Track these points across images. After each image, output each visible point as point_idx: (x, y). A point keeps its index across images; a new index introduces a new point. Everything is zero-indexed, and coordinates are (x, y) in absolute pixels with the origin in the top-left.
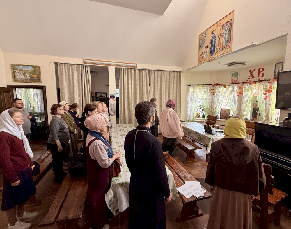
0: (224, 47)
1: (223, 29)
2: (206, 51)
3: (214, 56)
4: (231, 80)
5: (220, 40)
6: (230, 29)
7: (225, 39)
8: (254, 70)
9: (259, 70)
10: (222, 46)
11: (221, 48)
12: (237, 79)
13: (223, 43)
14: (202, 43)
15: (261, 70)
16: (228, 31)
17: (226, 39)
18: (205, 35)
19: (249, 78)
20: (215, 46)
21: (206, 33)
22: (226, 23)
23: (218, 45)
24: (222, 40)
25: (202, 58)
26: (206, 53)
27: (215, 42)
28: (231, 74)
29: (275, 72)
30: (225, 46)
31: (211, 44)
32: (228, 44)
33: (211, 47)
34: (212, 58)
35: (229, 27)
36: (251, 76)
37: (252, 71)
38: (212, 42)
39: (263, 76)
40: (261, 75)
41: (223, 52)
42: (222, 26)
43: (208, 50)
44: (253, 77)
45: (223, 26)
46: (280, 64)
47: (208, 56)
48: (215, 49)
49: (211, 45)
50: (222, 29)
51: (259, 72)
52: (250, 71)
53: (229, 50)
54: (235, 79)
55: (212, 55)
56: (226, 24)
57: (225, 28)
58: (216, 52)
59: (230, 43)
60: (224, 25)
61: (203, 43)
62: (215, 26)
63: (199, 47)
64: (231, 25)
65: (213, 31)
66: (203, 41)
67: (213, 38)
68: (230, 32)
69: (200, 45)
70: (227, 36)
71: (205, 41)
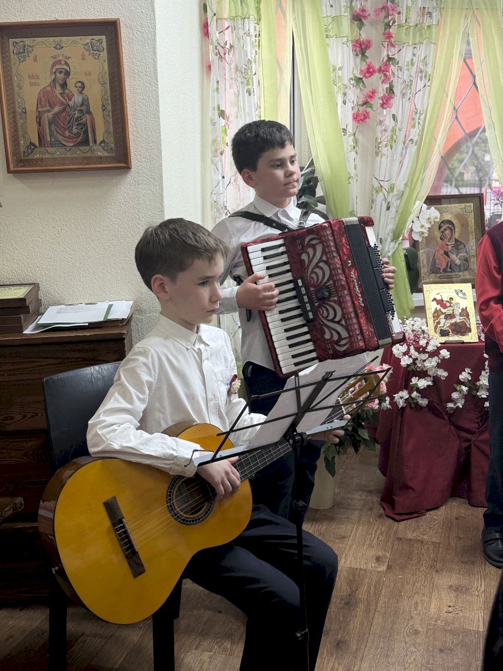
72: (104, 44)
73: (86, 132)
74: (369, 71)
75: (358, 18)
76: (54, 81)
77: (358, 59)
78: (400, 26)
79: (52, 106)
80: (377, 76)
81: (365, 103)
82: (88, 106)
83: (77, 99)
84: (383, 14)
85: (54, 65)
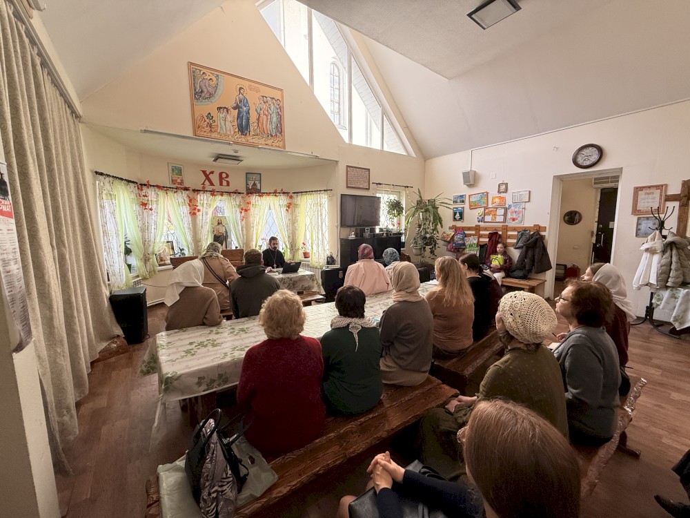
1: (265, 103)
2: (221, 115)
3: (250, 139)
4: (172, 180)
5: (261, 119)
6: (278, 112)
7: (271, 122)
8: (212, 173)
9: (221, 174)
10: (265, 130)
11: (265, 133)
12: (182, 180)
13: (268, 128)
14: (205, 90)
15: (224, 175)
16: (274, 114)
17: (273, 124)
18: (214, 79)
19: (203, 184)
20: (251, 122)
21: (218, 76)
22: (271, 98)
23: (256, 124)
24: (265, 120)
25: (211, 126)
26: (223, 122)
27: (248, 113)
28: (170, 169)
29: (247, 184)
31: (237, 111)
32: (278, 134)
33: (239, 116)
34: (243, 141)
35: (277, 109)
36: (207, 181)
37: (208, 173)
39: (228, 184)
40: (225, 183)
41: (270, 142)
44: (212, 184)
46: (256, 175)
47: (232, 132)
48: (252, 129)
49: (239, 114)
50: (262, 101)
51: (221, 178)
52: (204, 172)
53: (281, 144)
54: (179, 181)
55: (242, 134)
57: (270, 105)
58: (252, 133)
59: (282, 135)
60: (266, 97)
61: (211, 95)
62: (245, 84)
63: (195, 94)
64: (280, 108)
65: (240, 89)
66: (210, 89)
67: (240, 101)
68: (280, 118)
69: (195, 90)
70: (274, 119)
71: (215, 92)
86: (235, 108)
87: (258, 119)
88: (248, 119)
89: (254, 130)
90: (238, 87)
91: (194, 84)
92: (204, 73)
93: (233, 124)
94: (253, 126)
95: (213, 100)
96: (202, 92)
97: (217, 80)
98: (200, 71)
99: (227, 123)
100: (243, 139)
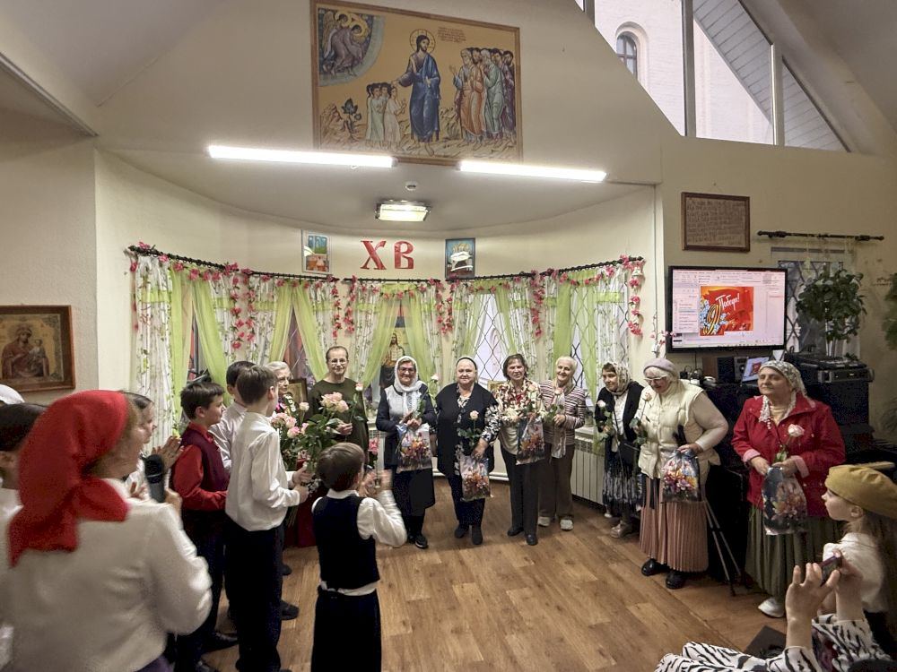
0: (490, 136)
1: (475, 63)
2: (375, 102)
3: (438, 149)
5: (465, 100)
6: (507, 81)
7: (490, 105)
8: (383, 245)
9: (398, 246)
10: (475, 124)
11: (473, 131)
13: (482, 120)
14: (343, 52)
15: (404, 248)
16: (498, 85)
17: (495, 109)
18: (364, 25)
19: (366, 267)
20: (442, 109)
21: (371, 17)
22: (489, 50)
23: (453, 114)
24: (475, 101)
25: (349, 126)
27: (436, 90)
28: (306, 240)
29: (448, 263)
30: (494, 133)
31: (410, 88)
32: (506, 131)
34: (424, 153)
35: (505, 74)
36: (371, 260)
37: (375, 243)
38: (420, 84)
39: (411, 266)
40: (404, 263)
41: (485, 152)
42: (471, 50)
43: (392, 106)
44: (380, 266)
45: (475, 53)
47: (398, 135)
48: (443, 124)
49: (414, 94)
50: (468, 61)
51: (398, 253)
52: (368, 244)
53: (512, 153)
54: (320, 263)
55: (421, 139)
56: (488, 53)
57: (487, 66)
58: (444, 134)
59: (515, 133)
60: (478, 50)
61: (355, 61)
62: (432, 28)
63: (321, 64)
64: (511, 71)
65: (420, 39)
66: (354, 49)
67: (419, 66)
68: (511, 92)
69: (322, 54)
70: (497, 98)
71: (364, 54)
72: (59, 318)
73: (42, 368)
74: (240, 324)
75: (233, 299)
76: (18, 340)
77: (234, 317)
78: (257, 302)
79: (15, 354)
80: (245, 326)
81: (239, 339)
82: (44, 353)
83: (37, 349)
84: (247, 297)
85: (18, 330)
86: (405, 83)
87: (459, 102)
88: (435, 105)
89: (449, 128)
90: (416, 35)
91: (321, 41)
92: (342, 17)
93: (402, 117)
94: (446, 118)
95: (358, 70)
96: (336, 56)
97: (370, 26)
98: (335, 12)
99: (388, 117)
100: (422, 151)
